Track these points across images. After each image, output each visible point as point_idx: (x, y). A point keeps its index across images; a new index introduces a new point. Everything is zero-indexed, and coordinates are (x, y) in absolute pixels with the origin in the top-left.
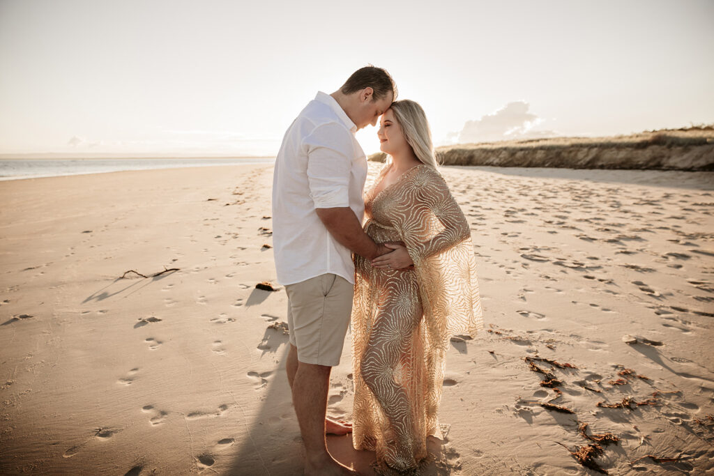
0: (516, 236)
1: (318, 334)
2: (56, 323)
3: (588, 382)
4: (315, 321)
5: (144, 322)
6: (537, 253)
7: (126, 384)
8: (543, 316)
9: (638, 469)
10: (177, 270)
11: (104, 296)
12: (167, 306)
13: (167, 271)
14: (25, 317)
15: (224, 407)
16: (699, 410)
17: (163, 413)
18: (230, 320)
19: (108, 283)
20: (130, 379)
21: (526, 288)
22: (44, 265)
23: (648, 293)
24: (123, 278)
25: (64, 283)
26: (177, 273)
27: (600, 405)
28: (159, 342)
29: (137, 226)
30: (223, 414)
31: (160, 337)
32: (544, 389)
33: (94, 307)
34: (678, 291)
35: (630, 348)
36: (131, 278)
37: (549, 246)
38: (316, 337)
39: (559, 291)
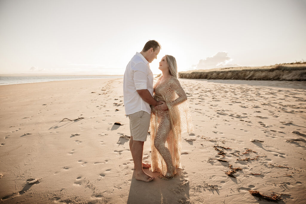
0: (216, 106)
1: (139, 130)
2: (41, 136)
3: (235, 153)
4: (138, 126)
5: (73, 136)
6: (223, 112)
7: (71, 154)
8: (222, 133)
9: (246, 177)
10: (83, 118)
11: (56, 127)
12: (81, 130)
13: (79, 118)
14: (29, 134)
15: (107, 161)
16: (272, 161)
17: (86, 163)
18: (105, 135)
19: (57, 123)
20: (72, 153)
21: (217, 124)
22: (31, 117)
23: (263, 126)
24: (62, 121)
25: (40, 123)
26: (83, 119)
27: (237, 160)
28: (81, 142)
29: (64, 102)
30: (106, 163)
31: (81, 140)
32: (219, 155)
33: (54, 131)
34: (275, 125)
35: (252, 143)
36: (66, 121)
37: (228, 110)
38: (138, 132)
39: (230, 125)
